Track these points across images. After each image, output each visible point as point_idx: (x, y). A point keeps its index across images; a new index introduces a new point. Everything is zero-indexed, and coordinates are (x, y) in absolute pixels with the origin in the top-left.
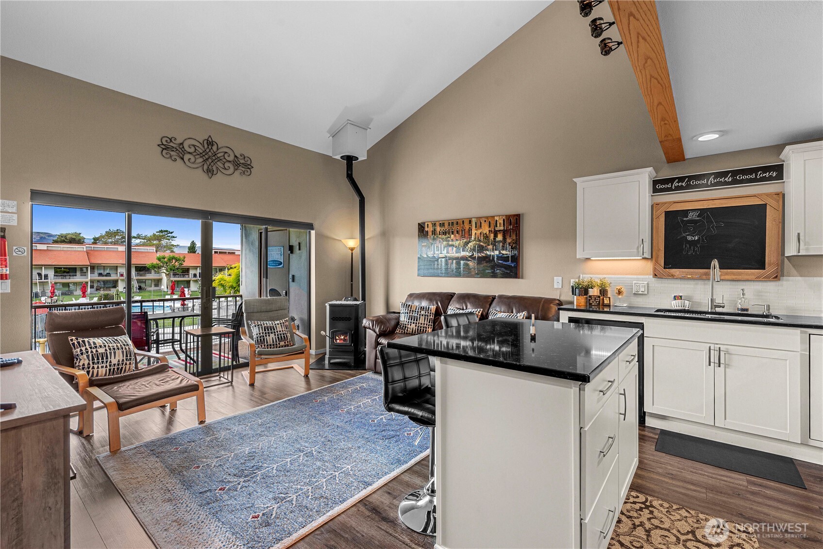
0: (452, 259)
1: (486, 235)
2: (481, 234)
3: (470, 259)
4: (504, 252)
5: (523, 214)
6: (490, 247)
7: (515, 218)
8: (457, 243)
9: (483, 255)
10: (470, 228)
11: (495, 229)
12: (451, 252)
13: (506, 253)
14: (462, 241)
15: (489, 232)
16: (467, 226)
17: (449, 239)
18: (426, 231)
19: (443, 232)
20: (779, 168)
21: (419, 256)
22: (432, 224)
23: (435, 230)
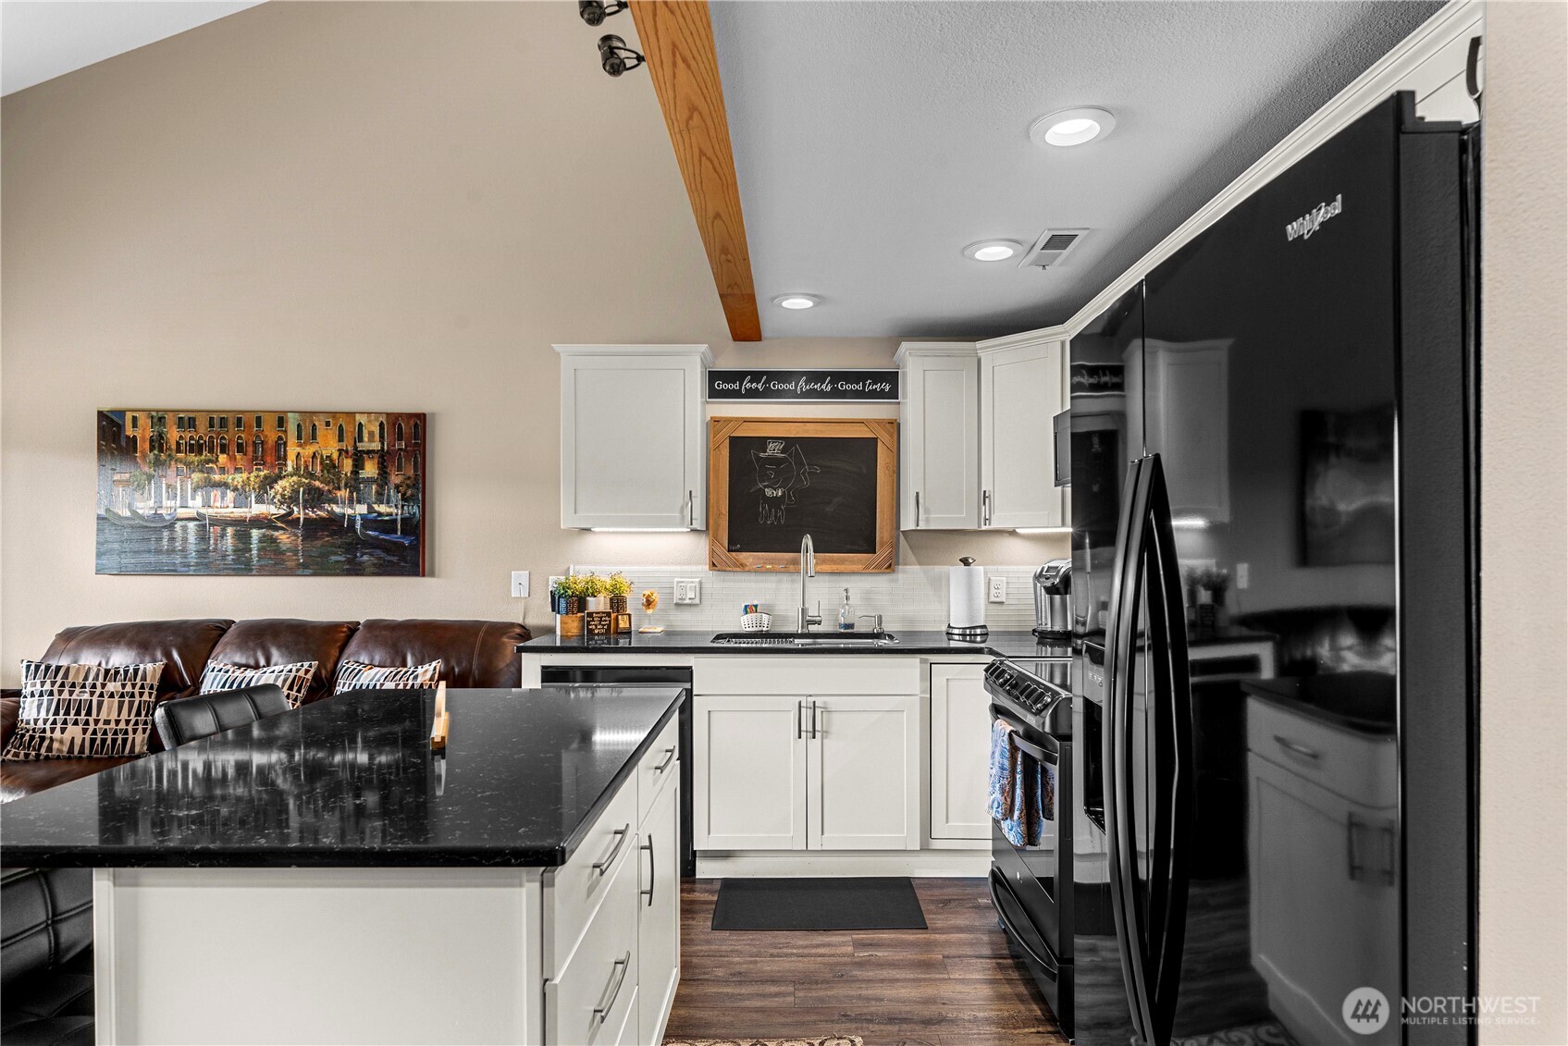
0: (224, 523)
1: (331, 460)
2: (314, 456)
3: (279, 524)
4: (383, 508)
5: (433, 414)
6: (343, 494)
7: (412, 422)
8: (239, 478)
9: (323, 514)
10: (280, 438)
11: (355, 448)
12: (218, 504)
13: (389, 510)
14: (254, 474)
15: (340, 455)
16: (271, 435)
17: (211, 465)
18: (128, 437)
19: (191, 445)
20: (892, 378)
21: (102, 512)
22: (152, 417)
23: (161, 436)
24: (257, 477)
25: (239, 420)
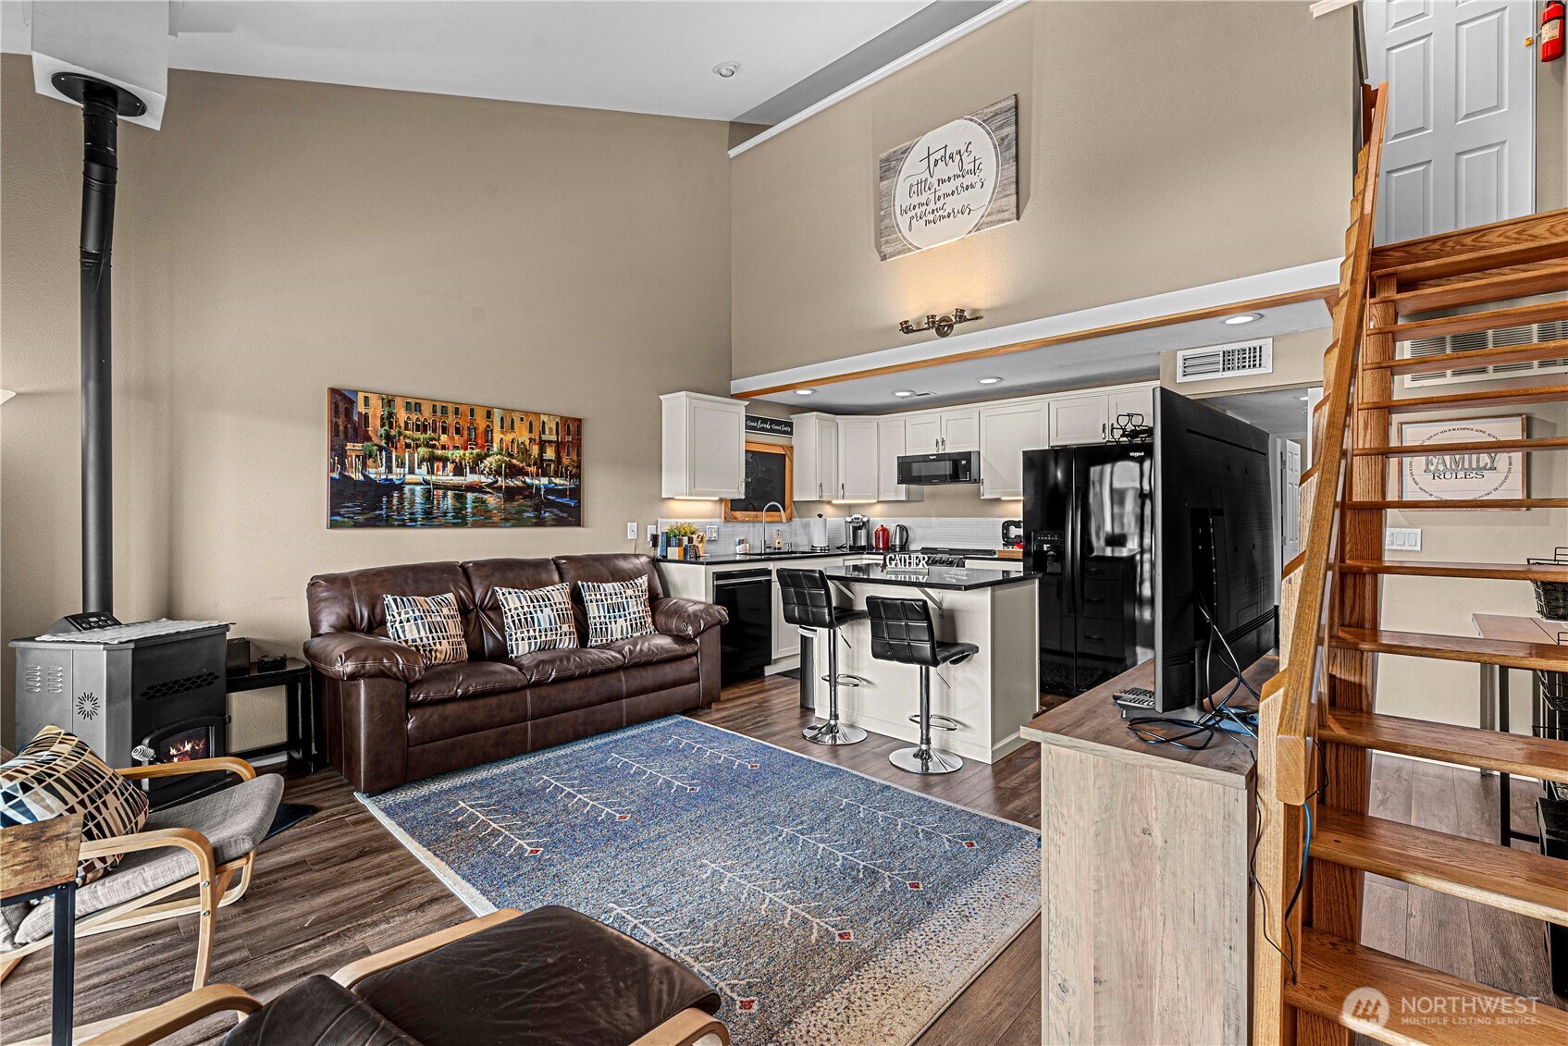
0: (446, 488)
1: (525, 445)
2: (512, 442)
3: (488, 490)
4: (557, 481)
5: (586, 420)
6: (533, 469)
7: (576, 424)
8: (458, 454)
9: (519, 484)
10: (488, 426)
11: (540, 437)
12: (440, 473)
13: (562, 482)
14: (469, 451)
15: (530, 442)
16: (481, 424)
17: (434, 442)
18: (360, 414)
19: (418, 426)
20: (790, 425)
21: (336, 475)
22: (383, 399)
23: (391, 415)
24: (471, 454)
25: (457, 409)
